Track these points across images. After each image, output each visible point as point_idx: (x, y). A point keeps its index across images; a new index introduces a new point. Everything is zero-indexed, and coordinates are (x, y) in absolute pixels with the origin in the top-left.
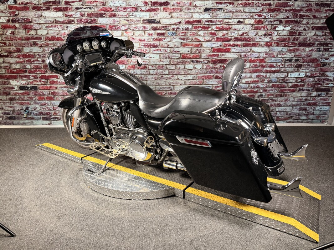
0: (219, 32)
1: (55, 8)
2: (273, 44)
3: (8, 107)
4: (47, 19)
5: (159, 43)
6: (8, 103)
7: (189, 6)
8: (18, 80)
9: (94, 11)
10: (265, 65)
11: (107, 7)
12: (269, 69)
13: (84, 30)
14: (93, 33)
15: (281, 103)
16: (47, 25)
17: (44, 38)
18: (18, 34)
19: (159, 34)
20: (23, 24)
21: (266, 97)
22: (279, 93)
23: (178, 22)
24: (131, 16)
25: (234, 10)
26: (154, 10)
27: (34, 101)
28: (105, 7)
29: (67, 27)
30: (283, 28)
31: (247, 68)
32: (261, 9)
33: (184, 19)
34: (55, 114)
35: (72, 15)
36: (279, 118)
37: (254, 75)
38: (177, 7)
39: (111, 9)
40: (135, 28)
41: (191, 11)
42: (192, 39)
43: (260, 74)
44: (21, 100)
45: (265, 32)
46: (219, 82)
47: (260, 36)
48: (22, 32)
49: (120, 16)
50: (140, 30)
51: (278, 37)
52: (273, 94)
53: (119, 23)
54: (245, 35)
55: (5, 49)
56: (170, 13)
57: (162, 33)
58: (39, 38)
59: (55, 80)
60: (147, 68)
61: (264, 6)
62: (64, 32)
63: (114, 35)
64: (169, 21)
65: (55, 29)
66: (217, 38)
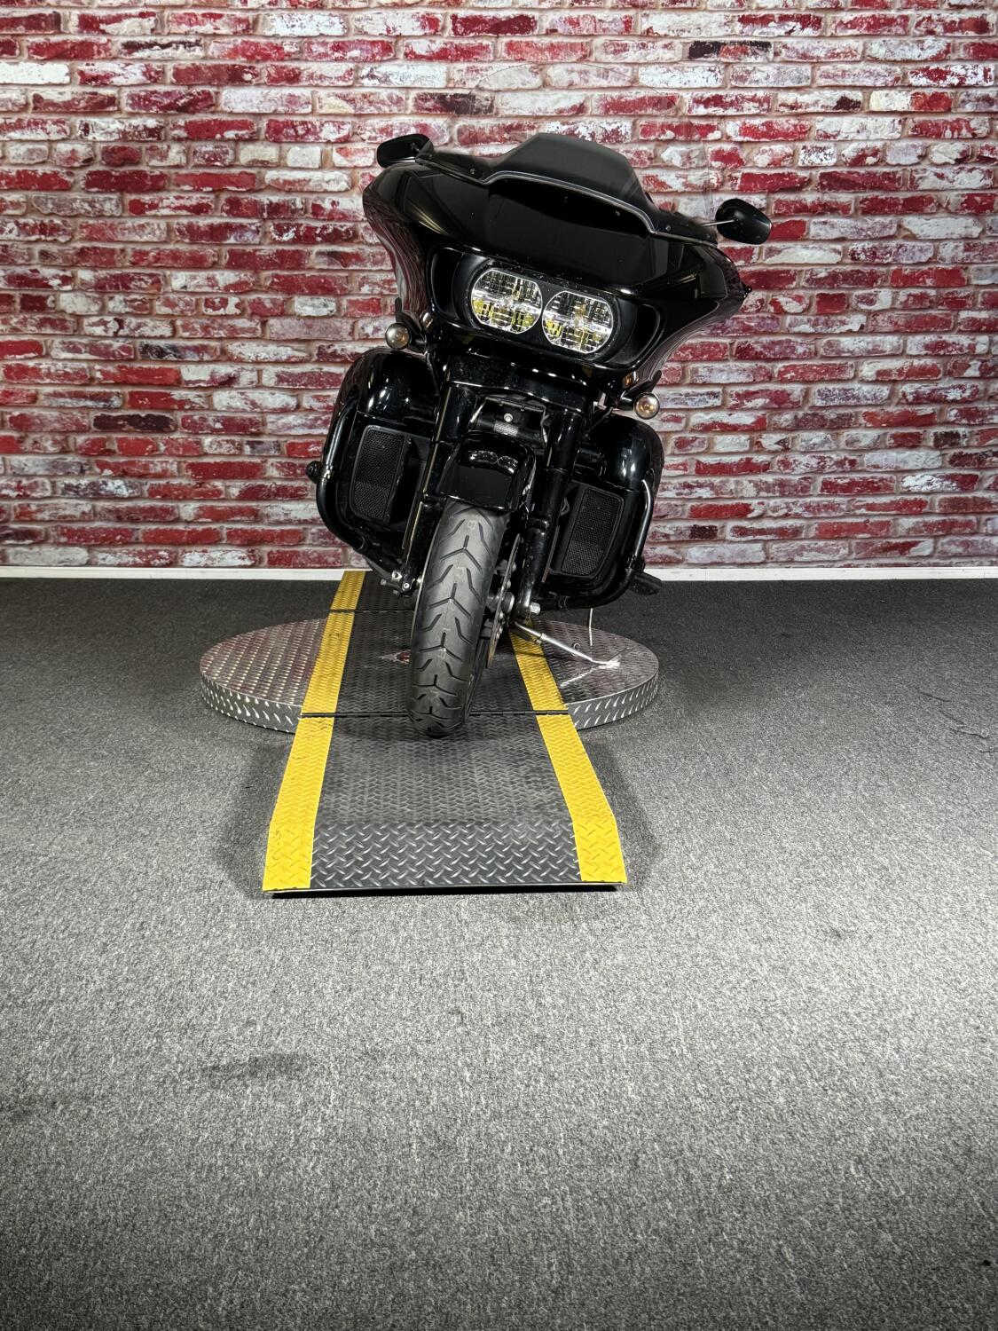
0: (756, 151)
1: (38, 45)
7: (621, 34)
9: (204, 58)
10: (967, 297)
11: (263, 41)
12: (984, 315)
13: (159, 139)
14: (195, 152)
21: (976, 443)
23: (573, 108)
24: (366, 81)
25: (821, 49)
26: (467, 54)
28: (252, 40)
29: (86, 129)
31: (882, 311)
32: (941, 45)
33: (597, 94)
34: (24, 515)
35: (108, 76)
37: (916, 343)
38: (566, 40)
39: (279, 48)
40: (383, 130)
41: (632, 55)
43: (945, 337)
45: (959, 146)
46: (754, 372)
47: (937, 165)
49: (317, 80)
53: (313, 112)
54: (870, 160)
56: (539, 68)
59: (31, 364)
61: (957, 30)
62: (73, 151)
63: (290, 164)
64: (534, 102)
65: (33, 137)
66: (744, 176)
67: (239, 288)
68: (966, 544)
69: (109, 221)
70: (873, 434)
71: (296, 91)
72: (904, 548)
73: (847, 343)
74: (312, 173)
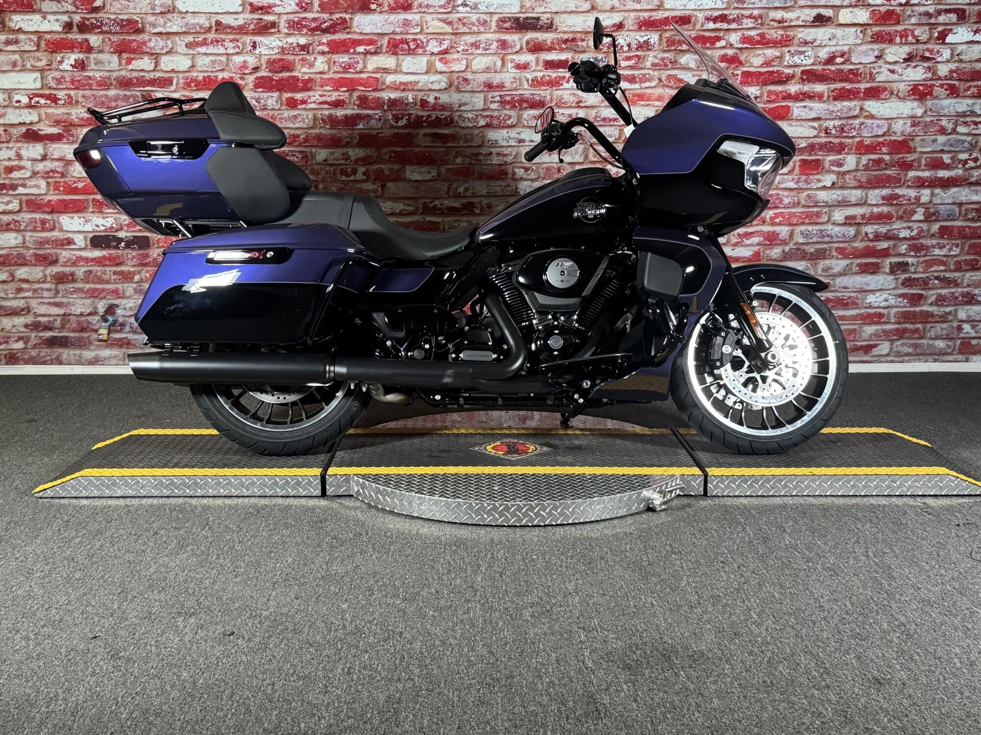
0: (752, 54)
2: (937, 91)
3: (49, 303)
4: (190, 19)
5: (551, 95)
6: (49, 290)
8: (88, 215)
10: (913, 161)
12: (926, 174)
13: (308, 52)
15: (976, 291)
16: (190, 38)
17: (181, 81)
18: (95, 68)
19: (550, 65)
20: (115, 38)
21: (921, 270)
22: (968, 257)
23: (614, 25)
24: (461, 9)
27: (135, 286)
29: (254, 46)
30: (970, 36)
31: (849, 171)
33: (632, 15)
35: (270, 7)
36: (969, 343)
37: (875, 195)
40: (472, 45)
42: (660, 80)
43: (897, 191)
44: (93, 282)
45: (907, 49)
47: (890, 63)
48: (109, 62)
49: (424, 8)
50: (488, 52)
51: (953, 66)
52: (945, 259)
53: (421, 32)
54: (839, 60)
55: (53, 114)
57: (561, 61)
58: (165, 82)
60: (510, 176)
62: (245, 61)
63: (404, 70)
64: (585, 21)
65: (215, 51)
66: (743, 73)
67: (365, 161)
68: (915, 346)
69: (271, 113)
70: (843, 263)
71: (409, 17)
72: (868, 349)
73: (823, 195)
74: (421, 76)
